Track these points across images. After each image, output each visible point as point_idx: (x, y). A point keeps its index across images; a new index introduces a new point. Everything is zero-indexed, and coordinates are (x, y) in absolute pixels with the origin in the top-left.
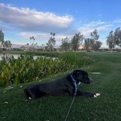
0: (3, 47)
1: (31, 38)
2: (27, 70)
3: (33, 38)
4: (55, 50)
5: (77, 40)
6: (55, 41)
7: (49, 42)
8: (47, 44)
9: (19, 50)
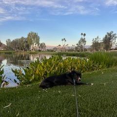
0: (38, 49)
1: (62, 40)
2: (57, 68)
3: (64, 39)
4: (86, 50)
5: (110, 39)
6: (85, 42)
7: (80, 42)
8: (77, 44)
9: (52, 51)
